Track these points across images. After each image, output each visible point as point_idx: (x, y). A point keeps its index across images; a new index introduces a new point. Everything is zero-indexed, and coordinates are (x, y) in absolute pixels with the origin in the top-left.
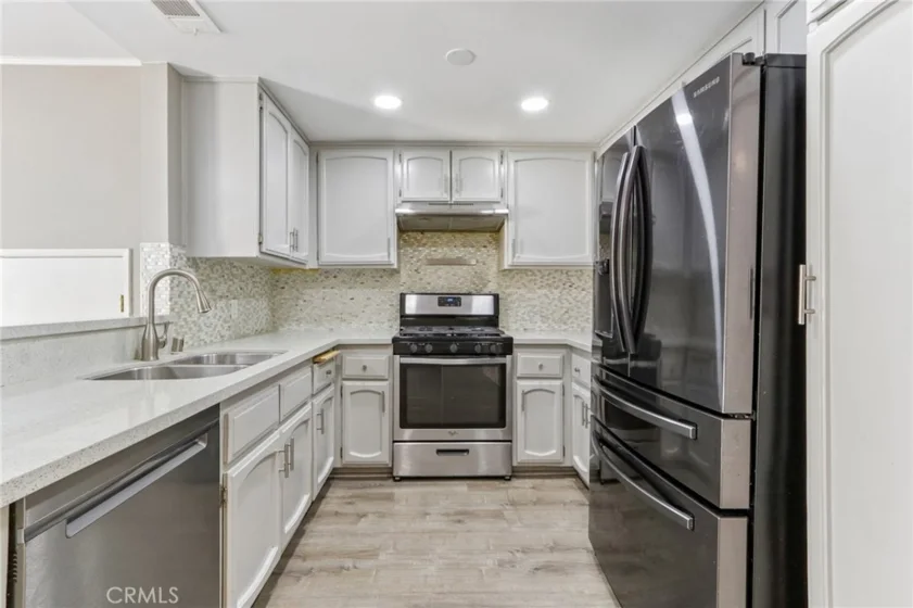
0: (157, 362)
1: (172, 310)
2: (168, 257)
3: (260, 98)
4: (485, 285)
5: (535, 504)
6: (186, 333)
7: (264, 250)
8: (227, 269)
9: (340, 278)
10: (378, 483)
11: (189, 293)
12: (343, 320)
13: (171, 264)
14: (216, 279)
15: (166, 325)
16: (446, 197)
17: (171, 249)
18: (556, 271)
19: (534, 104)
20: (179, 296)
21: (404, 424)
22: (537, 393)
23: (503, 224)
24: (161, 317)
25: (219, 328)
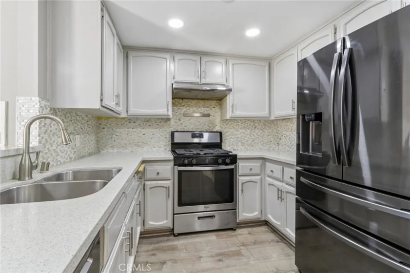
0: (31, 181)
1: (40, 142)
2: (38, 106)
3: (102, 10)
4: (214, 127)
5: (255, 243)
6: (49, 157)
7: (104, 105)
8: (74, 116)
9: (137, 123)
10: (166, 238)
11: (51, 131)
12: (139, 146)
13: (39, 111)
14: (68, 122)
15: (38, 154)
16: (198, 81)
17: (40, 102)
18: (248, 120)
19: (253, 33)
20: (45, 133)
21: (181, 204)
22: (249, 183)
23: (227, 95)
24: (33, 148)
25: (69, 153)
